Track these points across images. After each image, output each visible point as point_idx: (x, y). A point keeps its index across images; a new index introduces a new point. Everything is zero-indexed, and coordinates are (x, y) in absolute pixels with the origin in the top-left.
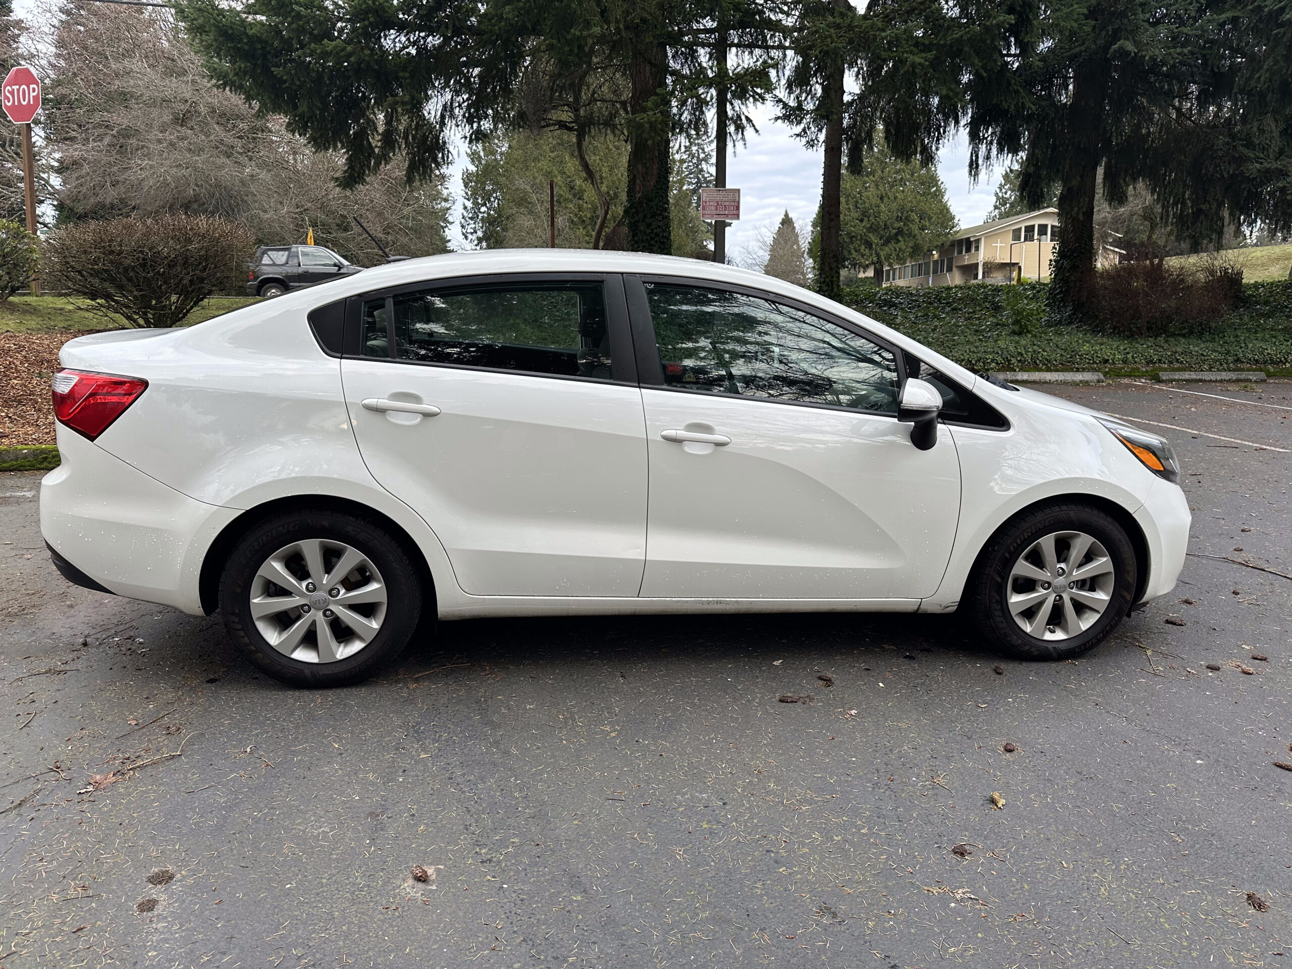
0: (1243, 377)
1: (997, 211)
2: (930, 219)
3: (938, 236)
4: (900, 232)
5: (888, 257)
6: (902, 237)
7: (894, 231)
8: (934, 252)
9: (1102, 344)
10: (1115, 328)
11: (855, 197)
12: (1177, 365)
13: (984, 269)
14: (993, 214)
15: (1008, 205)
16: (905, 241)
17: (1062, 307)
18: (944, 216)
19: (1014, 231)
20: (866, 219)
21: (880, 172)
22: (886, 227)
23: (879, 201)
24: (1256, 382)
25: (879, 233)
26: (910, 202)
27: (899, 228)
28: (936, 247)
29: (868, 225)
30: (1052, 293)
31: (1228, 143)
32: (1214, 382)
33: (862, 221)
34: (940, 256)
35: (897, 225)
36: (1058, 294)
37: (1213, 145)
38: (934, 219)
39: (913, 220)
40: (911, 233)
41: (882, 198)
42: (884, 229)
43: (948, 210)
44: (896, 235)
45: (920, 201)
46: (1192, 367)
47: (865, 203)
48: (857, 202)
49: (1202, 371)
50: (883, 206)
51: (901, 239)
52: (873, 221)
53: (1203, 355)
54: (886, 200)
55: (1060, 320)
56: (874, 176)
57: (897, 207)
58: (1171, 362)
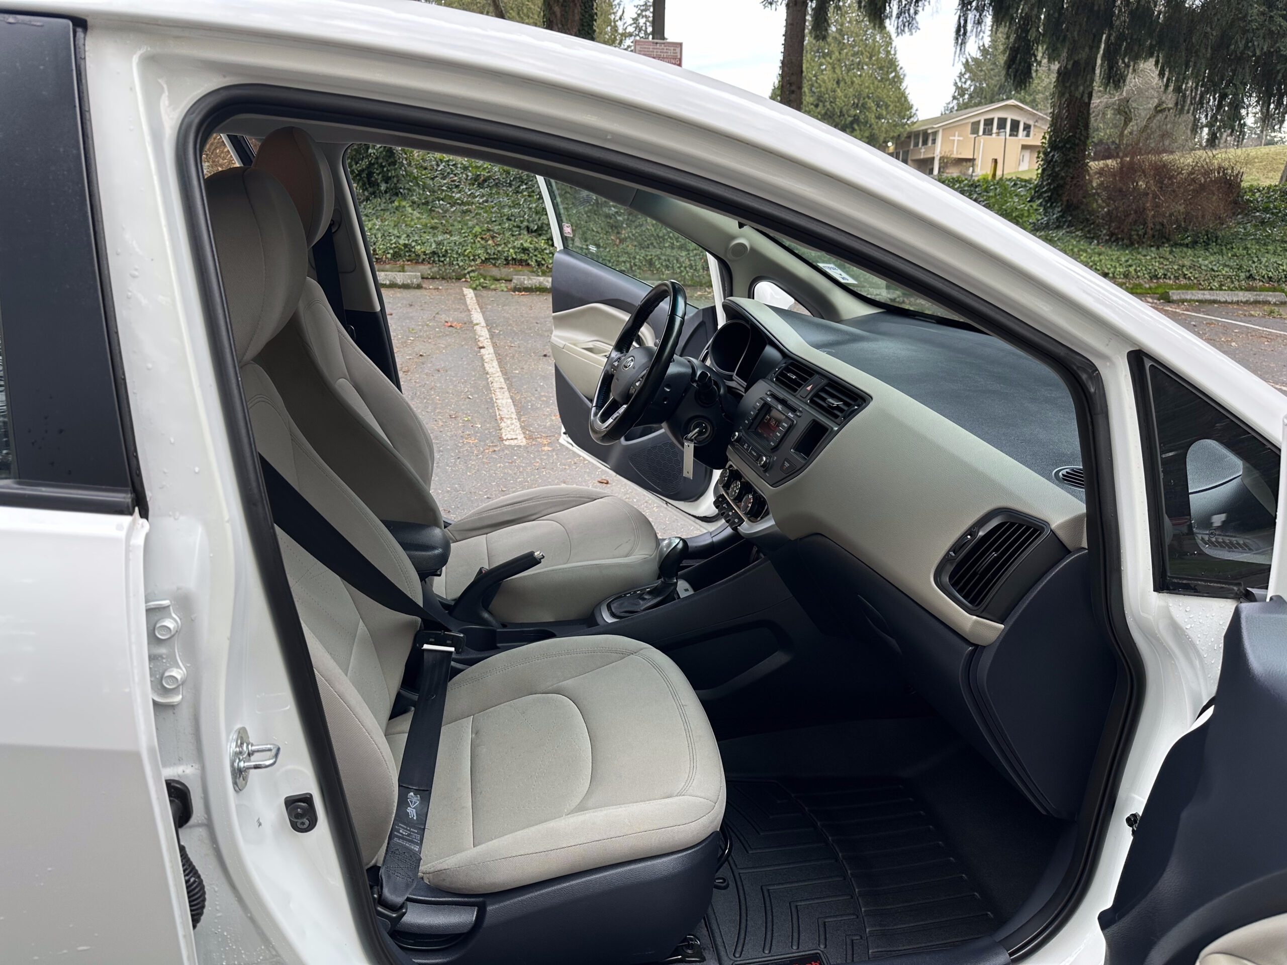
0: (1261, 298)
1: (955, 102)
2: (887, 106)
3: (895, 126)
4: (856, 120)
6: (858, 125)
7: (850, 119)
8: (890, 144)
9: (1100, 254)
10: (1112, 235)
11: (811, 79)
12: (1183, 282)
13: (940, 163)
14: (951, 106)
15: (966, 96)
16: (860, 130)
17: (1049, 207)
18: (902, 105)
19: (973, 124)
20: (821, 104)
21: (837, 54)
22: (842, 114)
23: (835, 86)
24: (1275, 304)
25: (834, 120)
26: (868, 87)
27: (855, 116)
28: (892, 138)
29: (823, 112)
30: (1038, 191)
31: (1263, 14)
32: (1229, 303)
33: (817, 106)
34: (896, 148)
35: (852, 112)
36: (1045, 192)
37: (1246, 16)
38: (891, 108)
39: (870, 108)
40: (867, 122)
41: (838, 83)
42: (840, 116)
43: (906, 98)
44: (852, 123)
45: (878, 87)
46: (1200, 284)
47: (820, 86)
48: (812, 85)
49: (1211, 289)
50: (839, 91)
51: (856, 127)
52: (829, 106)
53: (1213, 270)
54: (842, 84)
55: (1048, 223)
56: (831, 58)
57: (854, 93)
58: (1177, 278)
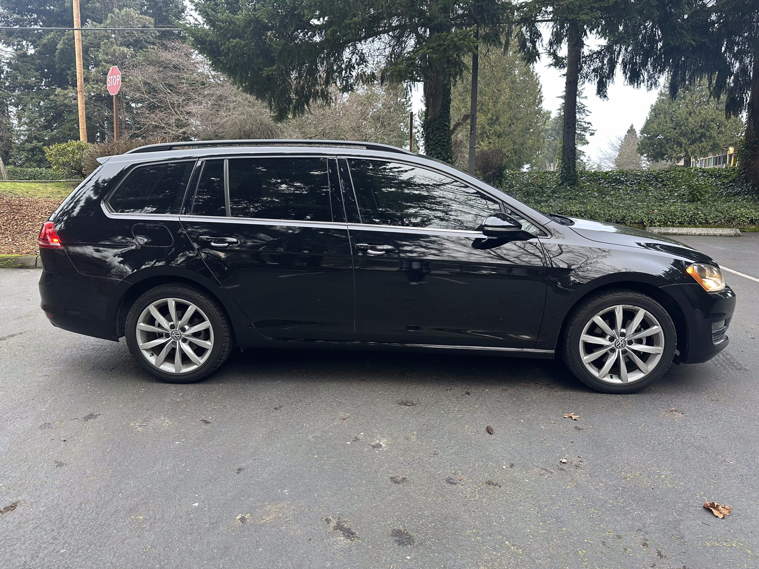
3: (732, 137)
5: (693, 152)
6: (705, 139)
7: (699, 135)
8: (730, 149)
20: (678, 128)
21: (690, 97)
22: (692, 132)
23: (688, 115)
25: (687, 137)
26: (711, 115)
27: (703, 133)
29: (680, 132)
33: (675, 129)
35: (700, 131)
39: (713, 128)
40: (711, 136)
47: (677, 117)
50: (690, 118)
52: (683, 129)
